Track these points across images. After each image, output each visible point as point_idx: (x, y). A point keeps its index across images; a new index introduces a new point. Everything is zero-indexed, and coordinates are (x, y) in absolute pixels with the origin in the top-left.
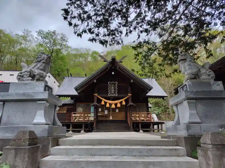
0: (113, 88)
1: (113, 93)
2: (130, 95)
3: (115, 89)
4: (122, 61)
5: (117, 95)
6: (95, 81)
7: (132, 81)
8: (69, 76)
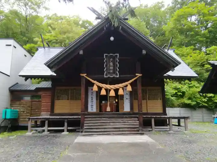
0: (111, 64)
1: (112, 73)
2: (139, 75)
3: (114, 65)
4: (127, 17)
5: (118, 76)
6: (81, 52)
7: (144, 52)
8: (45, 46)
